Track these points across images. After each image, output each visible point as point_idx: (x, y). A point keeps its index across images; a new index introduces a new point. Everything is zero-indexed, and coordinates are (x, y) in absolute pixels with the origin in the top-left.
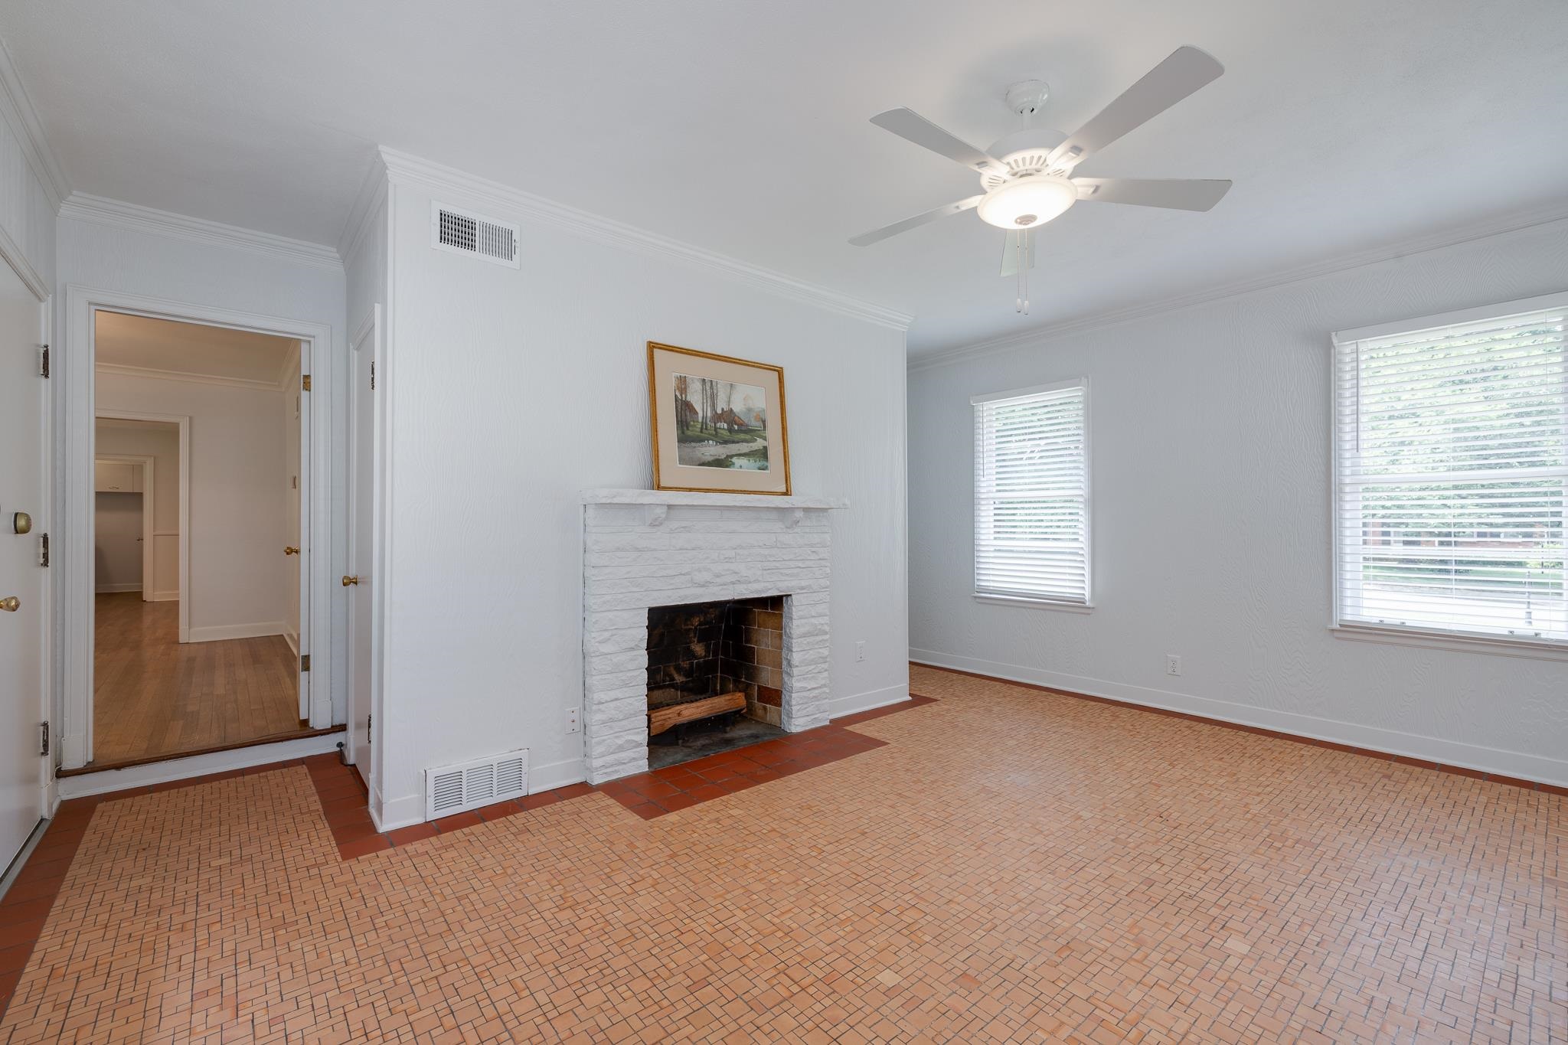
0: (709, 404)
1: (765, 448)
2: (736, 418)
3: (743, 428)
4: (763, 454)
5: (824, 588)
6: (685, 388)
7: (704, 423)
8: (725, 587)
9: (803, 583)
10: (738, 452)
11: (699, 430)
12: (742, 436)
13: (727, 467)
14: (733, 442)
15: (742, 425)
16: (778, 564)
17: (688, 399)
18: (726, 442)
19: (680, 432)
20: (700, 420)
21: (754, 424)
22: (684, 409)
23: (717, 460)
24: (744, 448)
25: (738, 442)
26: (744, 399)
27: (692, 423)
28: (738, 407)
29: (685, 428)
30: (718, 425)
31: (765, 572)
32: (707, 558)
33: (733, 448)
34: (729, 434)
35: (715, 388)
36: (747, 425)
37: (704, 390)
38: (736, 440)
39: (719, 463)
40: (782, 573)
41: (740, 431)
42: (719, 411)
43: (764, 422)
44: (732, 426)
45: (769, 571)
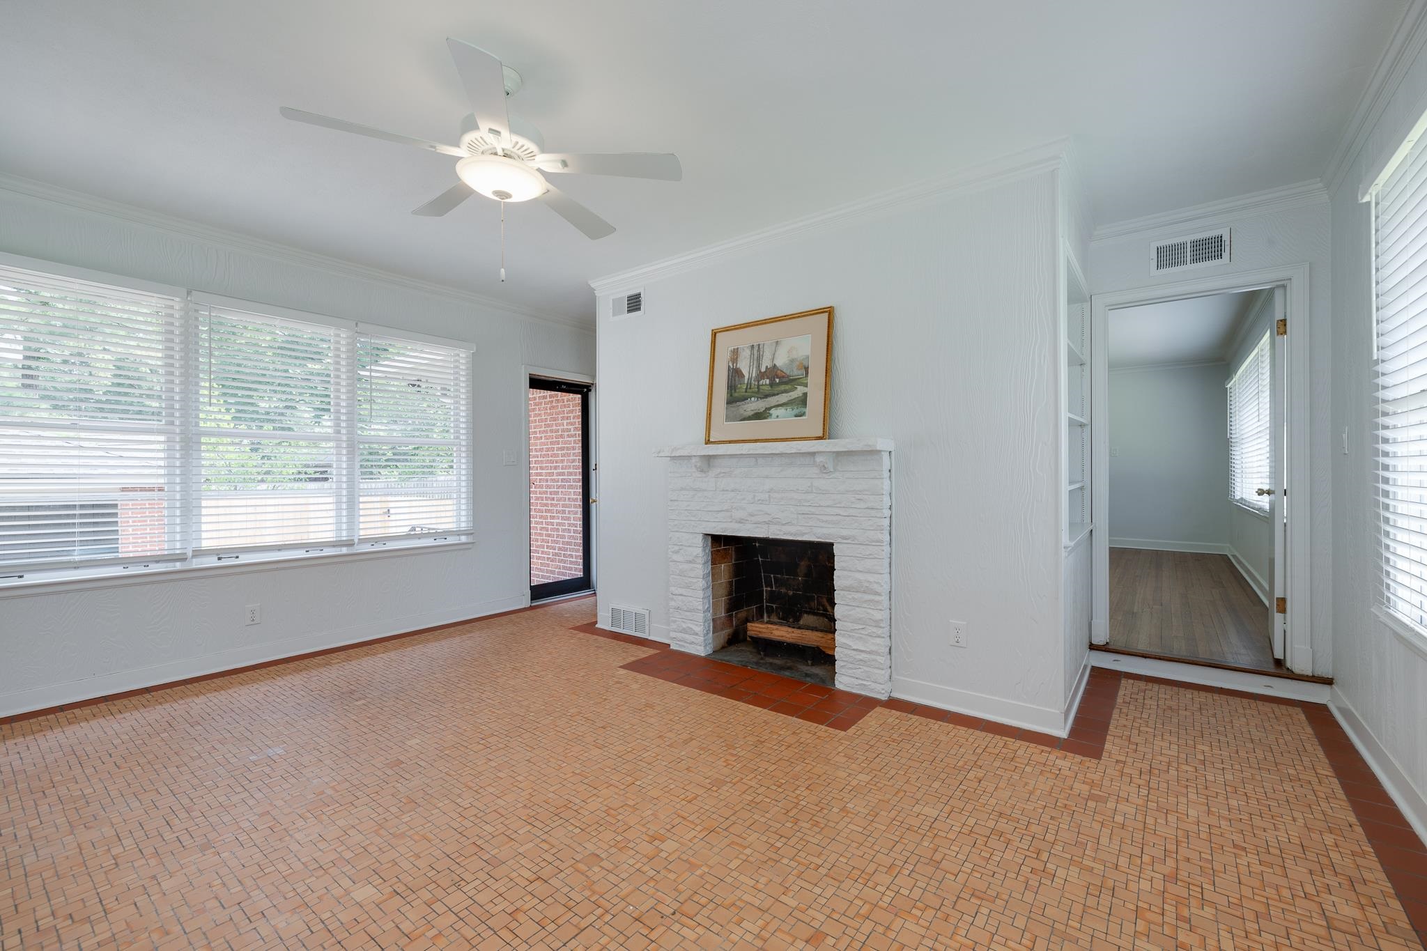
0: (755, 366)
1: (805, 395)
2: (779, 372)
3: (784, 380)
4: (803, 401)
6: (737, 358)
7: (749, 384)
8: (759, 525)
9: (845, 533)
10: (777, 404)
11: (744, 390)
12: (783, 387)
13: (765, 418)
14: (774, 395)
15: (783, 377)
16: (813, 510)
17: (738, 366)
18: (766, 396)
19: (729, 395)
20: (746, 382)
21: (796, 373)
22: (735, 374)
23: (756, 414)
24: (783, 398)
25: (778, 394)
26: (788, 352)
27: (739, 386)
28: (780, 362)
29: (733, 391)
30: (761, 383)
31: (800, 516)
32: (744, 499)
33: (773, 401)
34: (770, 388)
35: (761, 350)
36: (788, 376)
37: (752, 354)
38: (776, 392)
39: (758, 416)
40: (818, 519)
41: (781, 383)
42: (763, 370)
43: (807, 369)
44: (774, 380)
45: (806, 516)
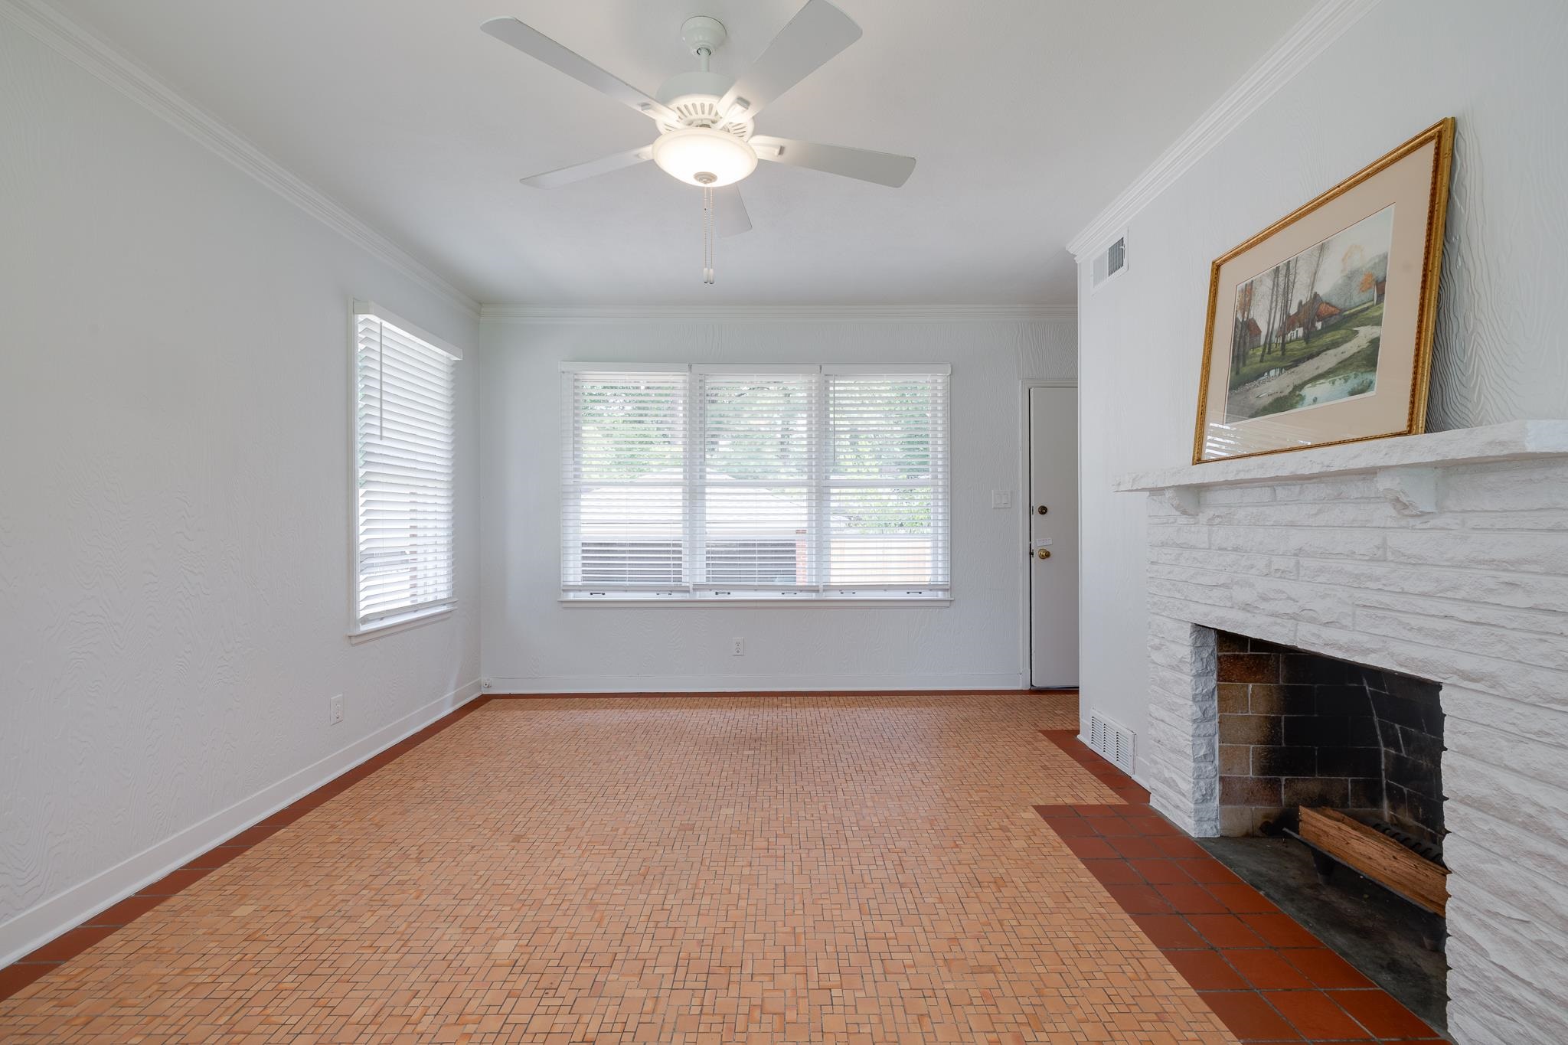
0: (1279, 307)
1: (1375, 343)
2: (1323, 307)
3: (1333, 321)
4: (1369, 359)
5: (1554, 700)
6: (1250, 300)
7: (1269, 343)
8: (1279, 621)
9: (1467, 663)
10: (1316, 373)
11: (1259, 359)
12: (1328, 338)
13: (1292, 407)
14: (1311, 357)
15: (1331, 315)
16: (1386, 599)
17: (1250, 317)
18: (1296, 363)
19: (1234, 373)
20: (1262, 342)
21: (1358, 298)
22: (1246, 329)
23: (1277, 400)
24: (1329, 359)
25: (1318, 354)
26: (1343, 260)
27: (1251, 352)
28: (1323, 289)
29: (1241, 364)
30: (1288, 337)
31: (1359, 611)
32: (1252, 567)
33: (1309, 368)
34: (1304, 345)
35: (1292, 271)
36: (1342, 311)
37: (1276, 285)
38: (1316, 350)
39: (1281, 404)
40: (1400, 623)
41: (1327, 329)
42: (1293, 310)
43: (1380, 286)
44: (1313, 325)
45: (1371, 611)
